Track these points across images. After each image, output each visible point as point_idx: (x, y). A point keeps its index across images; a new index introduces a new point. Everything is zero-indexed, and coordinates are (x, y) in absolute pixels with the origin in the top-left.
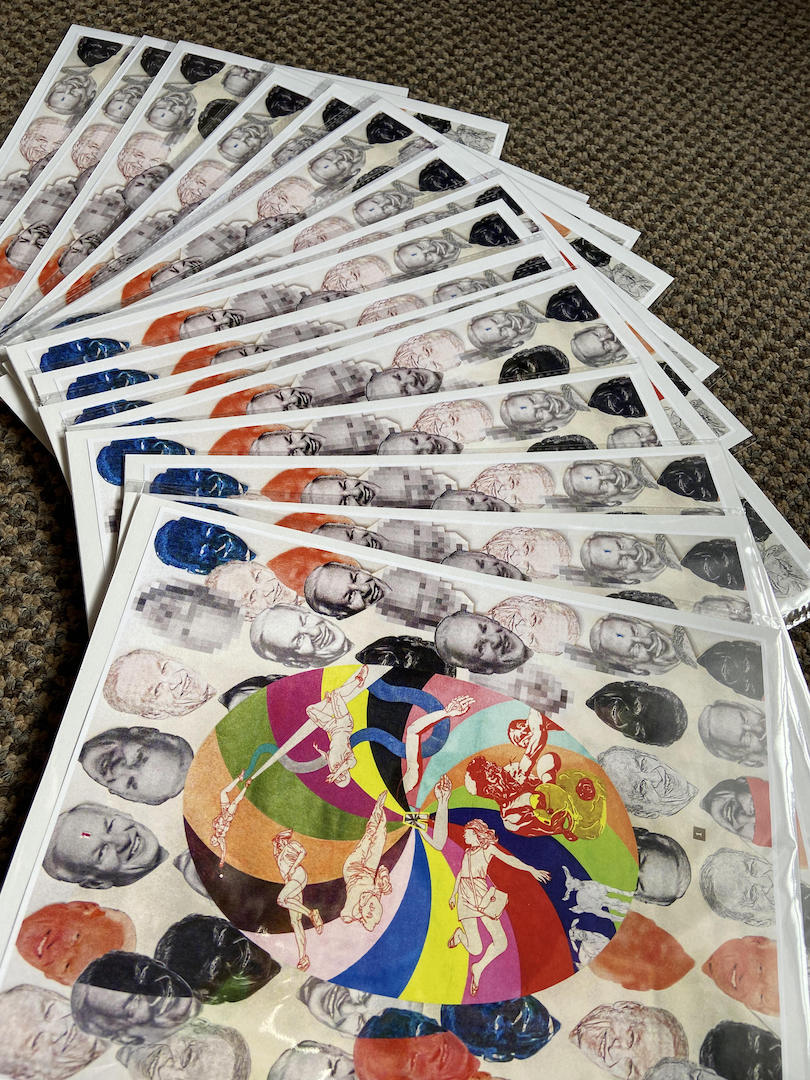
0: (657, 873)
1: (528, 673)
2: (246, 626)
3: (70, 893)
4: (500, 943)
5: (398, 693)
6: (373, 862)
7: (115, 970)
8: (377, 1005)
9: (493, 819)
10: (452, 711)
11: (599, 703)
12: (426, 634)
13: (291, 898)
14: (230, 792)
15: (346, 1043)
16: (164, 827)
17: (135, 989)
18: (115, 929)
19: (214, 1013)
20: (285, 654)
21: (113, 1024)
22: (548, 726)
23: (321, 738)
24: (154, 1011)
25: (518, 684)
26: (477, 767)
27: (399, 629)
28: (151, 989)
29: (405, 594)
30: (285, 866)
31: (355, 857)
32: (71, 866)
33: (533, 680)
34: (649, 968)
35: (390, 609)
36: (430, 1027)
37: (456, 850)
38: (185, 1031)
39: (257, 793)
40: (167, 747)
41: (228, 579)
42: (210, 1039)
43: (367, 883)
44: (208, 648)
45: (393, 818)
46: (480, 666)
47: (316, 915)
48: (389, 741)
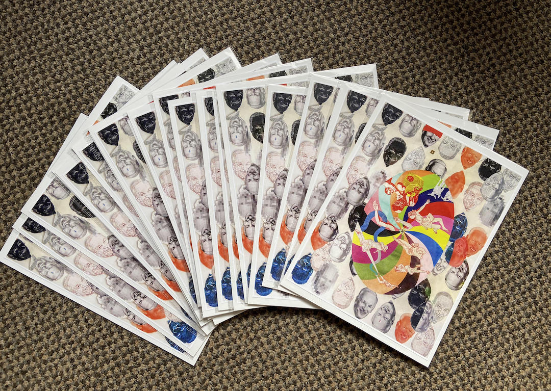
0: (438, 169)
1: (372, 181)
2: (333, 262)
3: (393, 328)
4: (440, 220)
5: (366, 223)
6: (410, 246)
7: (415, 320)
8: (443, 257)
9: (410, 209)
10: (376, 209)
11: (388, 163)
12: (351, 208)
13: (412, 271)
14: (381, 280)
15: (449, 267)
16: (384, 300)
17: (421, 316)
18: (405, 318)
19: (432, 298)
20: (345, 253)
21: (427, 323)
22: (389, 181)
23: (373, 250)
24: (427, 313)
25: (375, 185)
26: (395, 208)
27: (346, 216)
28: (422, 312)
29: (336, 209)
30: (403, 270)
31: (407, 251)
32: (387, 326)
33: (375, 180)
34: (459, 183)
35: (339, 216)
36: (452, 245)
37: (414, 222)
38: (434, 306)
39: (382, 273)
40: (363, 294)
41: (316, 264)
42: (437, 300)
43: (414, 250)
44: (337, 276)
45: (400, 237)
46: (365, 194)
47: (418, 266)
48: (379, 230)
